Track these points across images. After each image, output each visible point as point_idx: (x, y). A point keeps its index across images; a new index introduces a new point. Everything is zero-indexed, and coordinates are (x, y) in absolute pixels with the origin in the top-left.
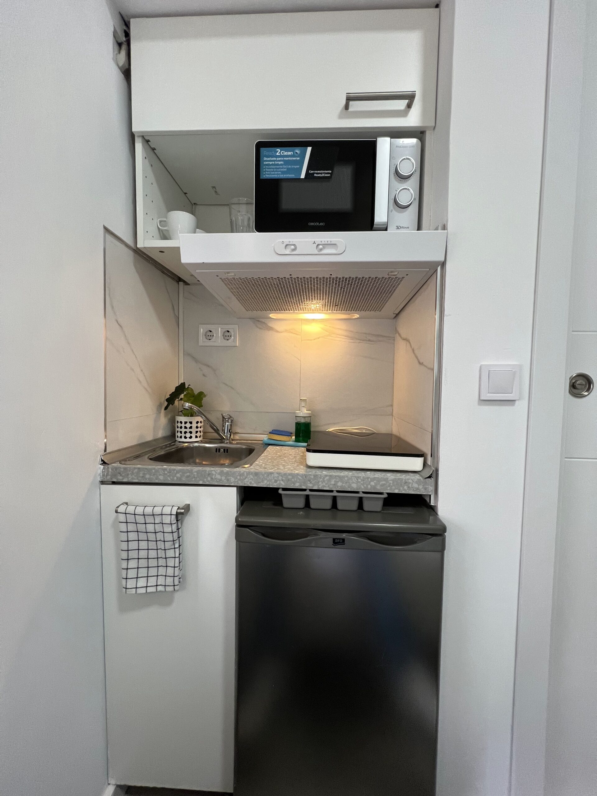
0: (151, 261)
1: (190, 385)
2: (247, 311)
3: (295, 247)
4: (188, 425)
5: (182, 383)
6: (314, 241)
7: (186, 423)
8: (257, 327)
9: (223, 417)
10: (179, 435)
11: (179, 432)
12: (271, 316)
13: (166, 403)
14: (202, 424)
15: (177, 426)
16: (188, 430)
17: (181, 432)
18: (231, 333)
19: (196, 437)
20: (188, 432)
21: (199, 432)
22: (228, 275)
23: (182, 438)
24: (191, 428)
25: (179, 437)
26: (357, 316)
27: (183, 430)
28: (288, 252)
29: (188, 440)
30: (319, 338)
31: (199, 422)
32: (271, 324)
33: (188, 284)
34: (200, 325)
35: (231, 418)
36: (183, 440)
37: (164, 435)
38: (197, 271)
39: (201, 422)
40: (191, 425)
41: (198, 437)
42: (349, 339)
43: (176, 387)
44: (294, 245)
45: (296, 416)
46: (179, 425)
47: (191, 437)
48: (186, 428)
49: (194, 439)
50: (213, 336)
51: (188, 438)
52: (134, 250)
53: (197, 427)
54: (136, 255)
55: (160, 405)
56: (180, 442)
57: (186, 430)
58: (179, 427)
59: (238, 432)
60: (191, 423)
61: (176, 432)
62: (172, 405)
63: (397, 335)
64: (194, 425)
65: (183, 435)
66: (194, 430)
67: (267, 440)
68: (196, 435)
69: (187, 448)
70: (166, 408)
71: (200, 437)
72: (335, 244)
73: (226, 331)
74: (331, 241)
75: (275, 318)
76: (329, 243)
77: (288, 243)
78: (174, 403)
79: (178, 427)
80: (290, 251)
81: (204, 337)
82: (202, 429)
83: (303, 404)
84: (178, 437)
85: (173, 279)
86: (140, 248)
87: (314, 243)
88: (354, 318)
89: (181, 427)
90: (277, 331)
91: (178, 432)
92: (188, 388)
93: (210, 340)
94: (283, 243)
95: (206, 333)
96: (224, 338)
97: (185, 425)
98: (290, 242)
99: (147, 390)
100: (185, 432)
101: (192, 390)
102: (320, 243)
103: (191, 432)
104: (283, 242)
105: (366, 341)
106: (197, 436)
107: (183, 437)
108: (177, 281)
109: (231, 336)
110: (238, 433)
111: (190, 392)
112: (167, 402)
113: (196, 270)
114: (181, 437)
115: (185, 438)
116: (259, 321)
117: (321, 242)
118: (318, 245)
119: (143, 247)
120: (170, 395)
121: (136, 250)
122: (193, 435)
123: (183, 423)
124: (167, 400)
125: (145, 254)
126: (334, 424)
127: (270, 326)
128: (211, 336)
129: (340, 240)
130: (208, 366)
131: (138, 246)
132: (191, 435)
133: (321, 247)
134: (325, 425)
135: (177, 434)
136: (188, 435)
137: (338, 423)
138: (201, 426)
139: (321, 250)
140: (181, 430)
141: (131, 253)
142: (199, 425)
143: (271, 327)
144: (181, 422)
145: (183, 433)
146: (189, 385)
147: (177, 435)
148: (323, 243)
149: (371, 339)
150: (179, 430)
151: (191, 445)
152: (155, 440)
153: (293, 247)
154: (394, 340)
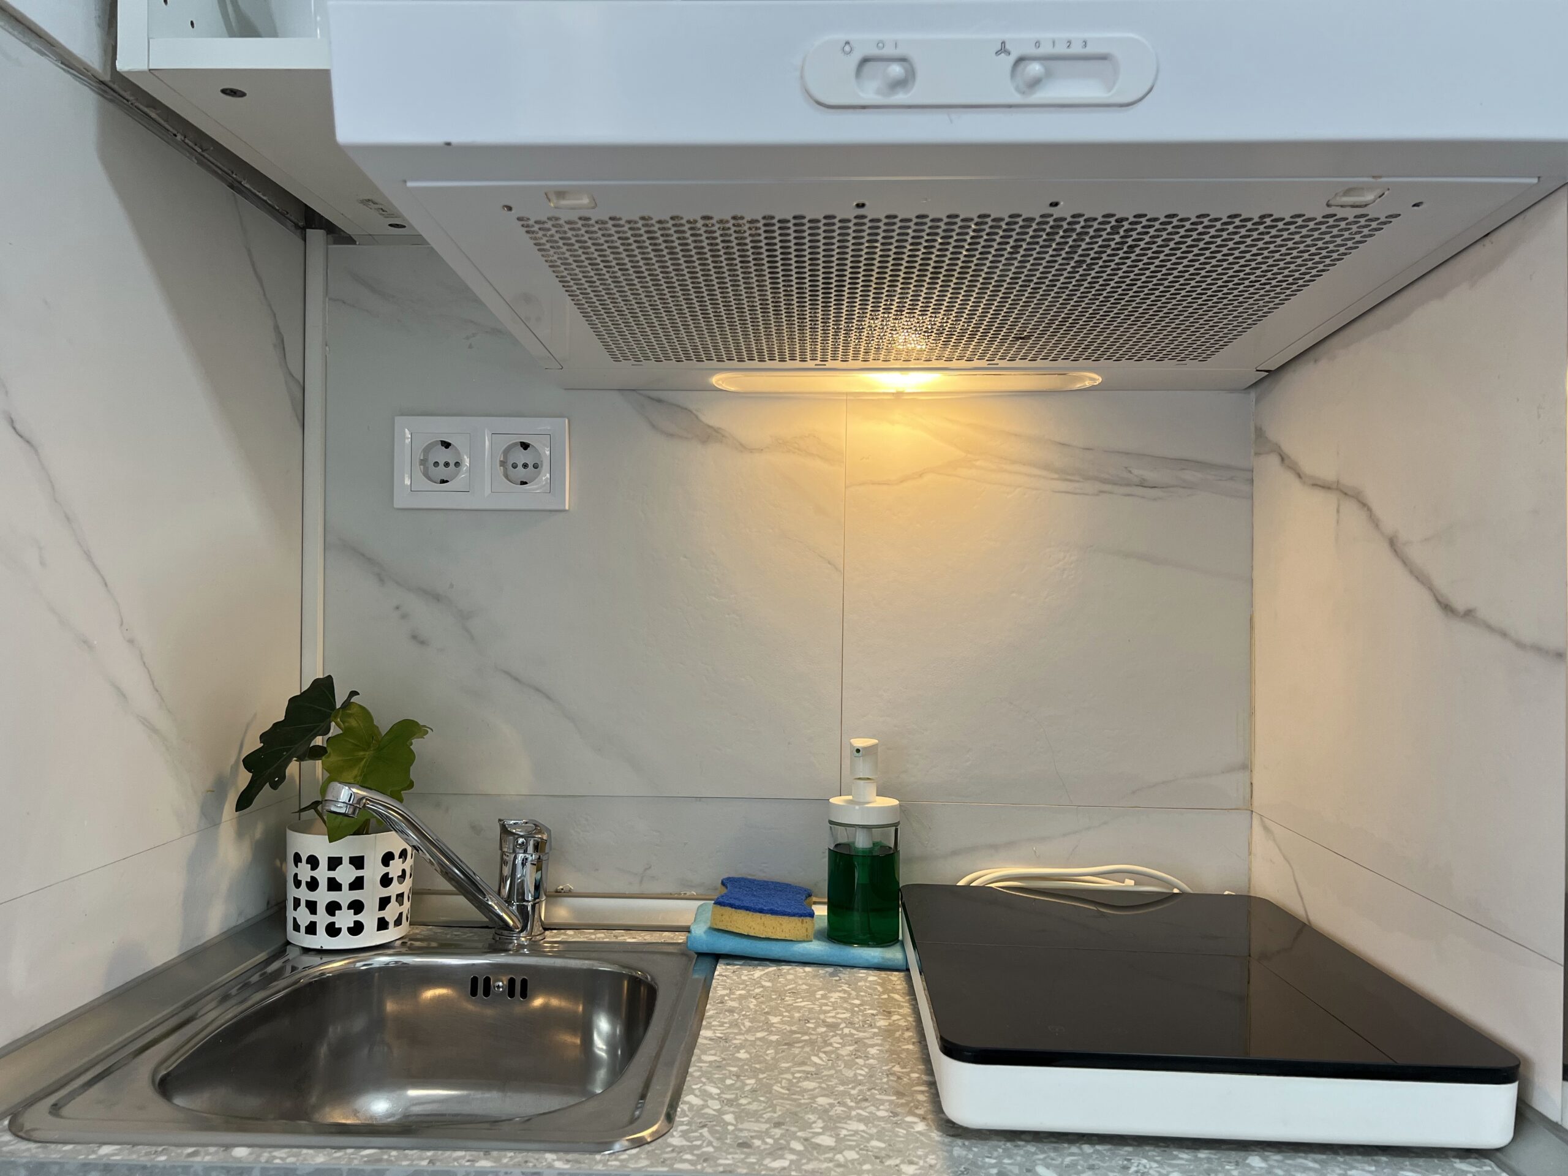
0: (179, 137)
1: (358, 694)
2: (617, 360)
3: (906, 71)
4: (345, 874)
5: (317, 683)
6: (1003, 43)
7: (334, 863)
8: (654, 426)
9: (505, 830)
10: (304, 917)
11: (303, 903)
12: (719, 380)
13: (245, 777)
14: (410, 861)
15: (296, 875)
16: (345, 897)
17: (312, 906)
18: (536, 450)
19: (382, 925)
20: (345, 905)
21: (393, 899)
22: (563, 202)
23: (315, 934)
24: (357, 884)
25: (303, 929)
26: (1094, 379)
27: (322, 896)
28: (869, 93)
29: (345, 941)
30: (921, 476)
31: (397, 856)
32: (712, 417)
33: (349, 240)
34: (397, 419)
35: (540, 832)
36: (322, 940)
37: (234, 921)
38: (410, 184)
39: (403, 854)
40: (360, 873)
41: (391, 925)
42: (1056, 476)
43: (292, 700)
44: (902, 60)
45: (831, 822)
46: (305, 872)
47: (357, 929)
48: (334, 885)
49: (371, 937)
50: (457, 464)
51: (344, 931)
52: (102, 83)
53: (386, 881)
54: (111, 107)
55: (219, 789)
56: (307, 951)
57: (334, 896)
58: (304, 884)
59: (570, 891)
60: (358, 862)
61: (290, 904)
62: (274, 786)
63: (1273, 460)
64: (373, 871)
65: (322, 919)
66: (371, 894)
67: (704, 936)
68: (382, 914)
69: (342, 976)
70: (244, 801)
71: (398, 922)
72: (1103, 58)
73: (515, 444)
74: (1085, 43)
75: (732, 389)
76: (1077, 49)
77: (874, 51)
78: (283, 777)
79: (298, 884)
80: (878, 92)
81: (418, 470)
82: (405, 887)
83: (864, 768)
84: (297, 927)
85: (279, 215)
86: (129, 72)
87: (1003, 50)
88: (1078, 386)
89: (313, 885)
90: (743, 448)
91: (297, 903)
92: (347, 704)
93: (443, 482)
94: (847, 48)
95: (427, 450)
96: (507, 476)
97: (332, 874)
98: (881, 44)
99: (155, 730)
100: (333, 908)
101: (365, 713)
102: (1031, 51)
103: (357, 907)
104: (847, 43)
105: (1128, 484)
106: (387, 919)
107: (321, 929)
108: (296, 226)
109: (536, 466)
110: (570, 894)
111: (353, 723)
112: (250, 771)
113: (405, 182)
114: (311, 929)
115: (333, 931)
116: (659, 401)
117: (1038, 44)
118: (1021, 60)
119: (145, 68)
120: (261, 737)
121: (111, 84)
122: (369, 919)
123: (323, 864)
124: (250, 762)
125: (154, 103)
126: (995, 847)
127: (711, 423)
128: (447, 464)
129: (1131, 35)
130: (437, 598)
131: (121, 66)
132: (358, 918)
133: (1035, 69)
134: (955, 853)
135: (291, 914)
136: (345, 919)
137: (1010, 845)
138: (404, 871)
139: (1035, 83)
140: (312, 896)
141: (87, 99)
142: (395, 868)
143: (716, 430)
144: (313, 862)
145: (321, 908)
146: (354, 693)
147: (295, 919)
148: (1046, 49)
149: (1151, 475)
150: (304, 894)
151: (358, 965)
152: (193, 957)
153: (896, 70)
154: (1252, 481)
